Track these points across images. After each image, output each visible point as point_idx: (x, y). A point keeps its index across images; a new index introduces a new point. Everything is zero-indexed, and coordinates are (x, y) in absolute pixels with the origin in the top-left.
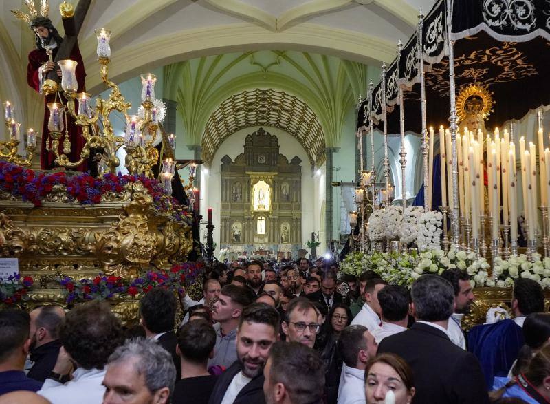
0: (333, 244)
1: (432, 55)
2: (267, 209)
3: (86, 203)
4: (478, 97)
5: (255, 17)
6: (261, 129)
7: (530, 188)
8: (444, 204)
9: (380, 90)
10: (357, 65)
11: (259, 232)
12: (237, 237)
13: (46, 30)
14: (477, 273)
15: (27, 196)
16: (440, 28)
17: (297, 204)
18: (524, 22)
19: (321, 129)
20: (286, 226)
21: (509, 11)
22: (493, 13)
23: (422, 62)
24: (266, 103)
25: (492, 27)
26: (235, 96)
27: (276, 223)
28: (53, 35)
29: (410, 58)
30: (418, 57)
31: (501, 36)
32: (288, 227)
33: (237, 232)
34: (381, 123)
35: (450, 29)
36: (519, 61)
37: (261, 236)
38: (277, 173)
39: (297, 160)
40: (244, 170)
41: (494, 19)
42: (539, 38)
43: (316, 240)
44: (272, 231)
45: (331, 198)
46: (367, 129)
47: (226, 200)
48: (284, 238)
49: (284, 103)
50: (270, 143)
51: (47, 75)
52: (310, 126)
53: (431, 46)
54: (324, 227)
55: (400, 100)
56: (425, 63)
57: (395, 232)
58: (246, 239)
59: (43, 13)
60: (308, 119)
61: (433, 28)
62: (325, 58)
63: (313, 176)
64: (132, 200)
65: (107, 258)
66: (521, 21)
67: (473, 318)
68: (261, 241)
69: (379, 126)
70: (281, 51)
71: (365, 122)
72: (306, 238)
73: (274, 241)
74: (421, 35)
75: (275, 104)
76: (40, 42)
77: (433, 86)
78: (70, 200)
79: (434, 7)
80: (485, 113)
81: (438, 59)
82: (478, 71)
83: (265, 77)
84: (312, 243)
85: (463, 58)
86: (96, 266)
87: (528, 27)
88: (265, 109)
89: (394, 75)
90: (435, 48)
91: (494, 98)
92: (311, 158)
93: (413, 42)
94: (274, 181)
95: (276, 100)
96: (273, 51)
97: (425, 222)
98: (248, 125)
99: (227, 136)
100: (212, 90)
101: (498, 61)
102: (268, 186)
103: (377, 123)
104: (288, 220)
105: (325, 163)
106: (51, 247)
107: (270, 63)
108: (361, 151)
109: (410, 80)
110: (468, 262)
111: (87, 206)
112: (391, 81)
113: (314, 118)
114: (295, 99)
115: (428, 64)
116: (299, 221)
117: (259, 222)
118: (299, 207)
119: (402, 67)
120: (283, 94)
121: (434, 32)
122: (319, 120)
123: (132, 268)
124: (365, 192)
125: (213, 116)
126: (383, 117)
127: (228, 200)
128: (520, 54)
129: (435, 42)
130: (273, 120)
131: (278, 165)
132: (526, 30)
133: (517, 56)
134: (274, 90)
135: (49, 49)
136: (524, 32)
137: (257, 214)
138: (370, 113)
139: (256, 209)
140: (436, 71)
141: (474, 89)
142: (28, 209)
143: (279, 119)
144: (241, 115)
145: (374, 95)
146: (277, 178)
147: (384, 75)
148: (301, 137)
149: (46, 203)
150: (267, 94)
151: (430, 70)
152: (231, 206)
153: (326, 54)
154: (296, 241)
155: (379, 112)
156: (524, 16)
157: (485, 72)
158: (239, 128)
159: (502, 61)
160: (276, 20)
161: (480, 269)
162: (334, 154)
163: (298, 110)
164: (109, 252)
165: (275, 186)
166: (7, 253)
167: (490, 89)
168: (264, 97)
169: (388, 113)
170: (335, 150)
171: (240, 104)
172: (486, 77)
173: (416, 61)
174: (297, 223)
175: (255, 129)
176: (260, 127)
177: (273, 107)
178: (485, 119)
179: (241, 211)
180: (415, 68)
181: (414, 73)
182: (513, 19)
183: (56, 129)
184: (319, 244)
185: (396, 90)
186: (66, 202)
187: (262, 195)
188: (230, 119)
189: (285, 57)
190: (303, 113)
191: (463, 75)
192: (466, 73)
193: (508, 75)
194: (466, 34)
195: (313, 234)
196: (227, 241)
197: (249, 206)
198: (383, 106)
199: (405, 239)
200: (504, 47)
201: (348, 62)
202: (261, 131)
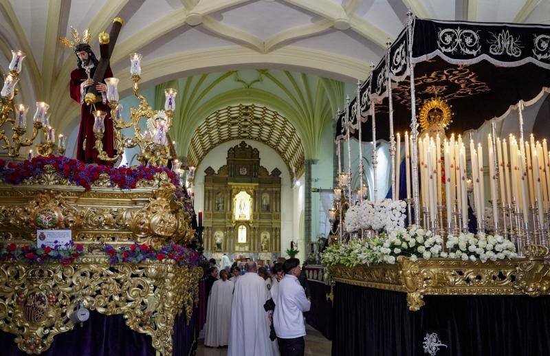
0: (312, 245)
1: (397, 74)
2: (248, 218)
3: (125, 188)
4: (438, 110)
5: (245, 40)
6: (243, 142)
7: (478, 181)
8: (409, 197)
9: (356, 104)
10: (334, 82)
11: (240, 241)
12: (219, 245)
13: (86, 54)
14: (433, 246)
15: (80, 182)
16: (404, 53)
17: (277, 213)
18: (471, 49)
19: (300, 142)
20: (265, 236)
21: (459, 41)
22: (446, 42)
23: (389, 79)
24: (248, 118)
25: (445, 53)
26: (219, 111)
27: (256, 232)
28: (92, 58)
29: (380, 77)
30: (387, 76)
31: (453, 60)
32: (268, 236)
33: (218, 241)
34: (357, 131)
35: (411, 54)
36: (473, 80)
37: (242, 245)
38: (257, 184)
39: (277, 172)
40: (227, 181)
41: (447, 47)
42: (484, 61)
43: (295, 248)
44: (252, 241)
45: (310, 207)
46: (344, 137)
47: (209, 210)
48: (263, 248)
49: (266, 118)
50: (252, 156)
51: (87, 90)
52: (289, 139)
53: (396, 67)
54: (303, 236)
55: (372, 112)
56: (392, 81)
57: (369, 223)
58: (227, 247)
59: (84, 41)
60: (287, 133)
61: (398, 53)
62: (304, 76)
63: (292, 186)
64: (159, 186)
65: (139, 231)
66: (468, 48)
67: (430, 283)
68: (242, 249)
69: (355, 135)
70: (264, 70)
71: (342, 131)
72: (285, 246)
73: (254, 249)
74: (389, 58)
75: (257, 119)
76: (80, 63)
77: (401, 100)
78: (112, 185)
79: (399, 36)
80: (445, 123)
81: (403, 78)
82: (439, 88)
83: (248, 93)
84: (291, 251)
85: (425, 77)
86: (129, 239)
87: (474, 53)
88: (248, 123)
89: (367, 91)
90: (400, 69)
91: (452, 110)
92: (290, 169)
93: (383, 65)
94: (255, 192)
95: (258, 114)
96: (257, 70)
97: (392, 209)
98: (230, 138)
99: (211, 148)
100: (197, 107)
101: (455, 79)
102: (249, 196)
103: (353, 132)
104: (267, 229)
105: (304, 174)
106: (96, 222)
107: (254, 80)
108: (339, 156)
109: (380, 95)
110: (425, 238)
111: (126, 191)
112: (365, 96)
113: (294, 131)
114: (276, 114)
115: (394, 82)
116: (278, 230)
117: (240, 230)
118: (278, 217)
119: (374, 84)
120: (265, 109)
121: (399, 56)
122: (298, 134)
123: (159, 240)
124: (342, 191)
125: (199, 129)
126: (358, 126)
127: (210, 209)
128: (473, 74)
129: (400, 64)
130: (255, 134)
131: (259, 177)
132: (473, 55)
133: (470, 76)
134: (256, 105)
135: (88, 69)
136: (471, 57)
137: (239, 223)
138: (347, 123)
139: (237, 218)
140: (403, 88)
141: (435, 103)
142: (79, 192)
143: (260, 132)
144: (224, 128)
145: (350, 108)
146: (257, 189)
147: (359, 91)
148: (281, 150)
149: (94, 188)
150: (250, 110)
151: (396, 86)
152: (214, 215)
153: (306, 73)
154: (276, 250)
155: (355, 122)
156: (471, 44)
157: (444, 89)
158: (222, 141)
159: (458, 80)
160: (264, 43)
161: (435, 243)
162: (313, 166)
163: (279, 125)
164: (142, 227)
165: (256, 197)
166: (63, 226)
167: (449, 103)
168: (246, 111)
169: (362, 123)
170: (314, 162)
171: (224, 118)
172: (446, 93)
173: (385, 80)
174: (276, 232)
175: (237, 142)
176: (241, 140)
177: (255, 121)
178: (445, 128)
179: (223, 220)
180: (384, 85)
181: (384, 90)
182: (463, 47)
183: (99, 131)
184: (298, 252)
185: (369, 104)
186: (108, 187)
187: (243, 205)
188: (214, 133)
189: (267, 75)
190: (284, 127)
191: (426, 91)
192: (429, 90)
193: (464, 91)
194: (424, 58)
195: (292, 243)
196: (210, 249)
197: (231, 216)
198: (358, 117)
199: (376, 226)
200: (459, 69)
201: (326, 80)
202: (243, 144)
